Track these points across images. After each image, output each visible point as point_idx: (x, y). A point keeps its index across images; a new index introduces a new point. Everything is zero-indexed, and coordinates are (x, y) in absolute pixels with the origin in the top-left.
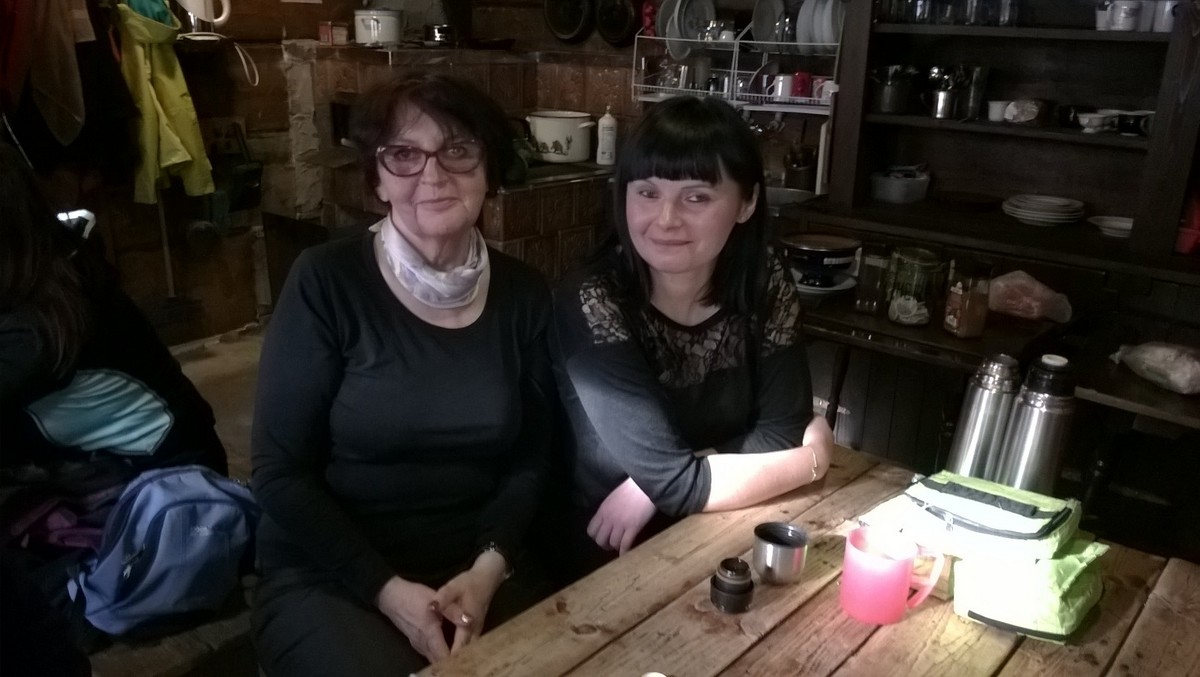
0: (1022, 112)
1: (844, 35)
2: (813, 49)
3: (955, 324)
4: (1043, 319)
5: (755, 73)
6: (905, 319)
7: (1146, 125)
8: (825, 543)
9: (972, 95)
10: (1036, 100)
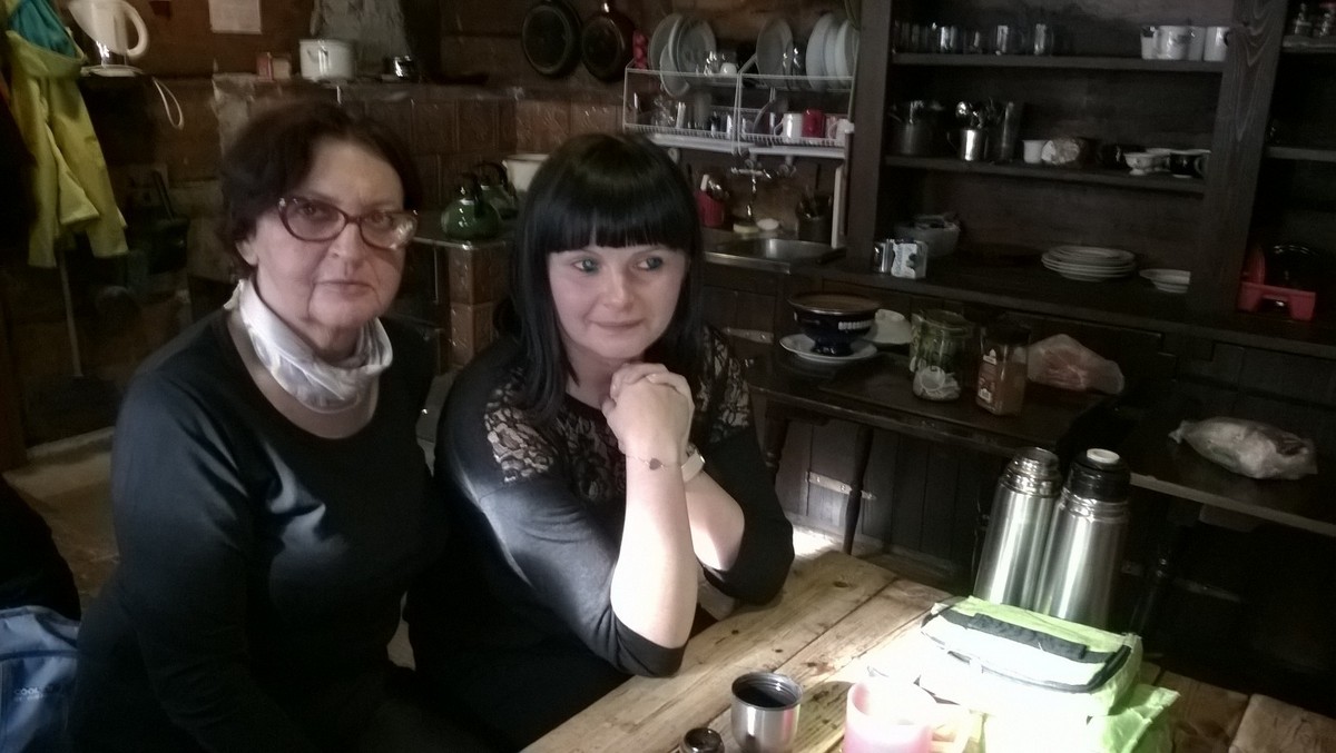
0: (1062, 152)
1: (859, 67)
2: (826, 84)
3: (989, 399)
4: (1091, 391)
5: (760, 112)
6: (931, 393)
7: (1200, 166)
8: (827, 693)
9: (1005, 132)
10: (1077, 139)
